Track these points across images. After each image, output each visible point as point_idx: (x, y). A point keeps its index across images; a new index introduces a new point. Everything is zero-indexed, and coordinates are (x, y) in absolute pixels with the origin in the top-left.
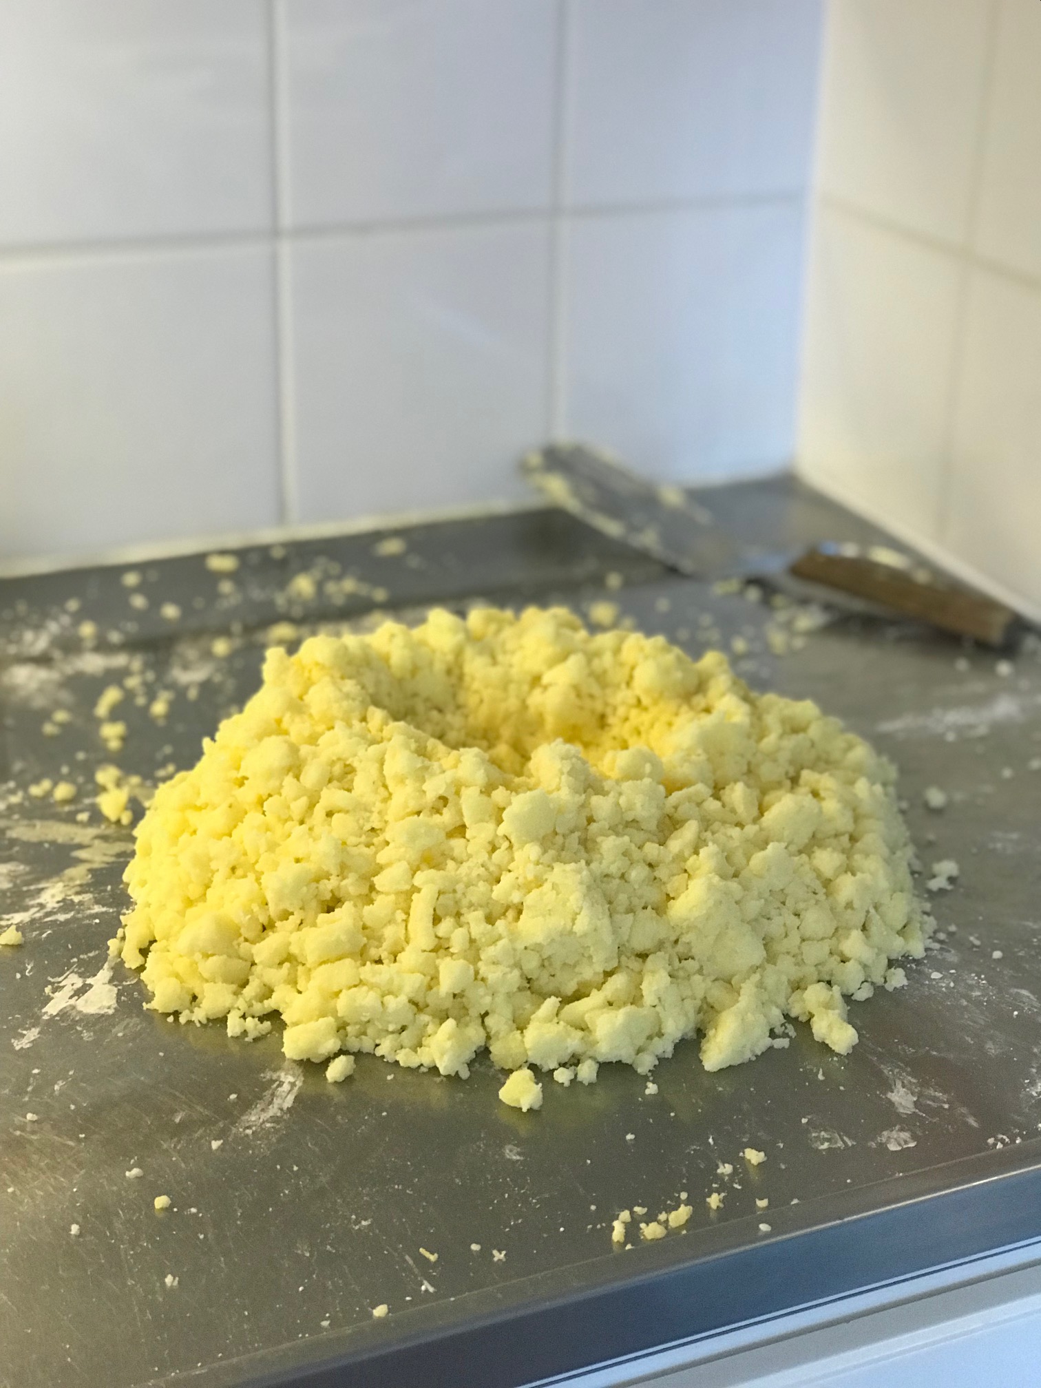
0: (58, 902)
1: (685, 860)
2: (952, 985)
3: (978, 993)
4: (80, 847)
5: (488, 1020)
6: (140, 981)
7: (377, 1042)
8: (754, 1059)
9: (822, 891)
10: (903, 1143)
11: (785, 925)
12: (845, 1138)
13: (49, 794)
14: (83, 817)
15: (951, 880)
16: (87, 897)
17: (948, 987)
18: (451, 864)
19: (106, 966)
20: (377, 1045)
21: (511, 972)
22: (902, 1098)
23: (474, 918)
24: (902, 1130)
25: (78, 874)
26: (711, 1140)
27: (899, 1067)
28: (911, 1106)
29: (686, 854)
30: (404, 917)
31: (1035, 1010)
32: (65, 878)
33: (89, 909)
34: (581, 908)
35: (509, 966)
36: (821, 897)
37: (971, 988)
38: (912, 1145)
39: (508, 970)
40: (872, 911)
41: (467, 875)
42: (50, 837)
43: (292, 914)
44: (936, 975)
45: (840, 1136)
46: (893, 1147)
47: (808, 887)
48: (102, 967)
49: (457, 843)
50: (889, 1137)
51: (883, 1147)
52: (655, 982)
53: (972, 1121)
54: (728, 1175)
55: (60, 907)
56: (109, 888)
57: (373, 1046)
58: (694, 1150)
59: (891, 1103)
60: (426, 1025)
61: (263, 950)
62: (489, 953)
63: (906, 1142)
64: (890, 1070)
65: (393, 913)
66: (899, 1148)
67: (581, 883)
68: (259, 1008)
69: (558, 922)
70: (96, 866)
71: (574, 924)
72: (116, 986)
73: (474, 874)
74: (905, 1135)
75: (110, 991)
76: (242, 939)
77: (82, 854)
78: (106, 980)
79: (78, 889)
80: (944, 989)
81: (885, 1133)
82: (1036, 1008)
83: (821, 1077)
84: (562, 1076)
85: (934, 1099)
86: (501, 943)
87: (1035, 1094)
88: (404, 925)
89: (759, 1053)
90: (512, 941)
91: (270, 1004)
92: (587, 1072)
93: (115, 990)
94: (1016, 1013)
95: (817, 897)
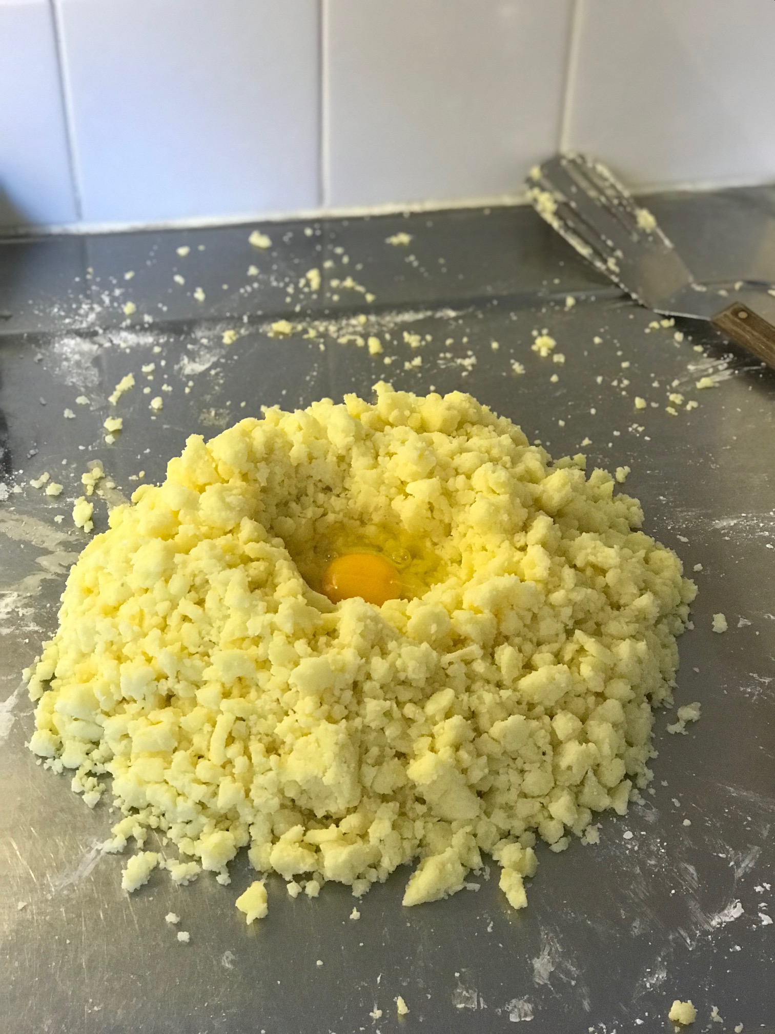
0: (8, 613)
1: (435, 724)
2: (636, 848)
3: (653, 862)
4: (46, 552)
5: (252, 829)
6: (33, 713)
7: (170, 825)
8: (447, 898)
9: (550, 752)
10: (523, 1015)
11: (509, 781)
12: (481, 1000)
13: (43, 488)
14: (59, 519)
15: (689, 723)
16: (30, 611)
17: (632, 850)
18: (253, 694)
19: (16, 693)
20: (170, 828)
21: (272, 799)
22: (542, 966)
23: (256, 748)
24: (528, 1001)
25: (33, 582)
26: (379, 979)
27: (555, 932)
28: (545, 975)
29: (437, 718)
30: (210, 729)
31: (691, 891)
32: (22, 587)
33: (27, 625)
34: (331, 765)
35: (272, 794)
36: (548, 758)
37: (650, 854)
38: (528, 1019)
39: (271, 796)
40: (590, 774)
41: (262, 707)
42: (27, 538)
43: (135, 701)
44: (628, 835)
45: (478, 996)
46: (514, 1018)
47: (539, 748)
48: (12, 693)
49: (261, 677)
50: (515, 1007)
51: (506, 1014)
52: (380, 829)
53: (586, 1005)
54: (376, 1020)
55: (8, 619)
56: (48, 605)
57: (167, 828)
58: (363, 987)
59: (532, 969)
60: (203, 825)
61: (112, 725)
62: (259, 780)
63: (526, 1015)
64: (546, 934)
65: (203, 724)
66: (517, 1020)
67: (336, 744)
68: (100, 769)
69: (314, 769)
70: (49, 577)
71: (324, 776)
72: (15, 715)
73: (267, 707)
74: (528, 1007)
75: (9, 720)
76: (99, 711)
77: (44, 561)
78: (10, 708)
79: (26, 601)
80: (627, 852)
81: (514, 1001)
82: (692, 888)
83: (489, 930)
84: (293, 889)
85: (568, 973)
86: (270, 774)
87: (648, 985)
88: (209, 736)
89: (452, 894)
90: (278, 774)
91: (109, 767)
92: (312, 888)
93: (14, 719)
94: (673, 892)
95: (544, 758)
